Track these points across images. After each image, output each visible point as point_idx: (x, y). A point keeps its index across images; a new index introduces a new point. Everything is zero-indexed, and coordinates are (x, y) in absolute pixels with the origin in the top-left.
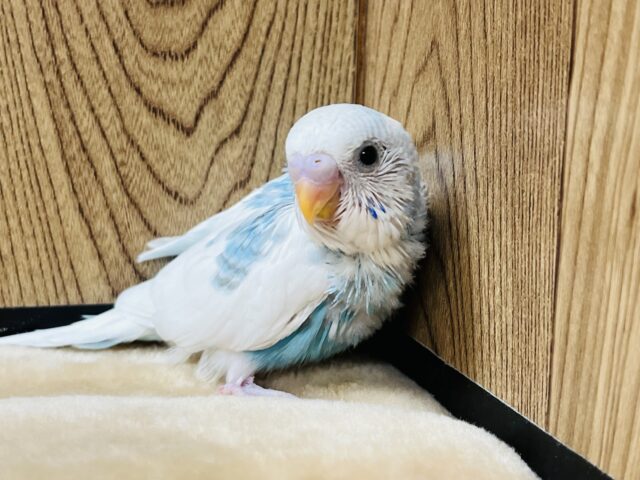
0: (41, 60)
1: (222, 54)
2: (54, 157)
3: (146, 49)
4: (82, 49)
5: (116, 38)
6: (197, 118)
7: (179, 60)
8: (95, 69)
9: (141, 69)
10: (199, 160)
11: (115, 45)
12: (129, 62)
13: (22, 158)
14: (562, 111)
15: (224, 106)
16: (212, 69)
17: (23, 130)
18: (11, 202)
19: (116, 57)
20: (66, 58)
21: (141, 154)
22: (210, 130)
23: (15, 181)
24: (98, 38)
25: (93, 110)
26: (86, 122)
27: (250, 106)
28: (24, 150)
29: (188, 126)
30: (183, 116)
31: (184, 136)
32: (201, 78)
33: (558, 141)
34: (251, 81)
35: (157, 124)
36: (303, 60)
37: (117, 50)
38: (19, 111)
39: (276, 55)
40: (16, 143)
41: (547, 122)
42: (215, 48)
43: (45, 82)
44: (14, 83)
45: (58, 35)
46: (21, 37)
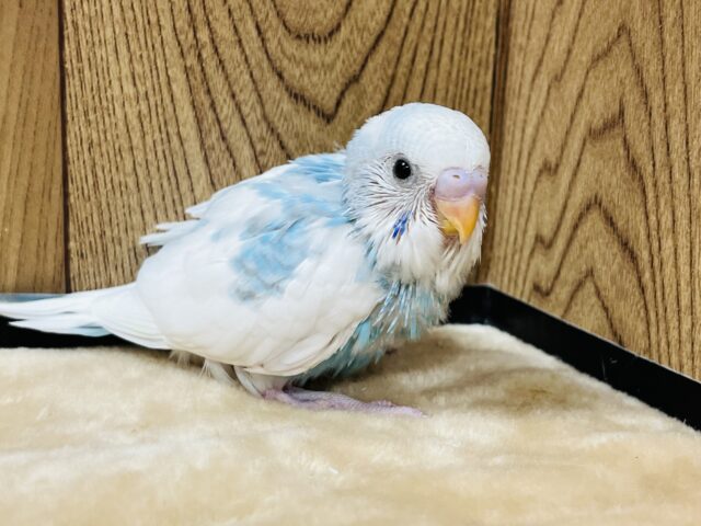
0: (182, 42)
1: (365, 35)
2: (193, 147)
3: (289, 31)
4: (224, 31)
5: (259, 19)
6: (338, 104)
7: (322, 43)
8: (237, 52)
9: (283, 52)
11: (258, 27)
12: (272, 45)
13: (159, 149)
15: (365, 91)
16: (354, 52)
17: (161, 118)
19: (259, 40)
20: (208, 41)
21: (281, 143)
22: (350, 116)
23: (152, 173)
24: (241, 20)
25: (233, 96)
26: (226, 109)
27: (392, 91)
28: (162, 140)
29: (329, 112)
30: (324, 102)
31: (324, 122)
32: (343, 62)
34: (393, 64)
35: (298, 111)
36: (445, 43)
37: (260, 33)
38: (158, 98)
39: (419, 37)
40: (153, 132)
42: (359, 29)
43: (185, 67)
44: (154, 67)
45: (200, 16)
46: (162, 18)
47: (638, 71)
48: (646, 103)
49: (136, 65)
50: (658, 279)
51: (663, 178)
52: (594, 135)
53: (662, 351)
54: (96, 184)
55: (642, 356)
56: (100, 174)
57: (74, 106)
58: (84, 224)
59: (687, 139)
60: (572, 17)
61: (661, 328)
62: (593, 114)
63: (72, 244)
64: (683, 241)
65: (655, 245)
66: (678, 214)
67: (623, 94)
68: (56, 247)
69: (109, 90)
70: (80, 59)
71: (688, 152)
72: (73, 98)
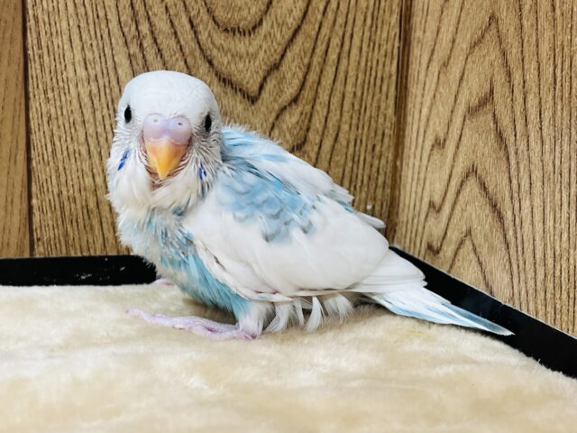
0: (126, 34)
1: (284, 30)
3: (218, 25)
4: (162, 25)
5: (192, 15)
6: (261, 87)
7: (247, 35)
8: (173, 42)
9: (213, 43)
10: (262, 125)
11: (191, 22)
12: (203, 37)
13: (107, 123)
15: (284, 77)
16: (274, 43)
17: (109, 97)
18: (97, 162)
19: (192, 32)
20: (148, 32)
22: (272, 99)
23: (101, 143)
24: (176, 15)
27: (308, 77)
28: (110, 115)
29: (253, 95)
30: (249, 86)
31: (249, 103)
32: (265, 52)
34: (309, 55)
35: (226, 93)
36: (355, 36)
37: (192, 26)
38: (106, 80)
39: (331, 32)
40: (102, 108)
42: (278, 25)
43: (129, 54)
44: (102, 54)
45: (141, 12)
46: (109, 14)
47: (504, 54)
48: (509, 82)
49: (87, 53)
50: (519, 236)
51: (522, 147)
52: (472, 111)
53: (522, 299)
54: (54, 151)
55: (507, 304)
56: (57, 143)
57: (35, 86)
58: (45, 184)
59: (540, 111)
60: (455, 11)
61: (521, 279)
62: (471, 93)
63: (34, 201)
64: (538, 201)
65: (517, 205)
66: (534, 177)
67: (493, 74)
68: (21, 203)
69: (64, 73)
70: (40, 47)
71: (541, 122)
72: (35, 79)
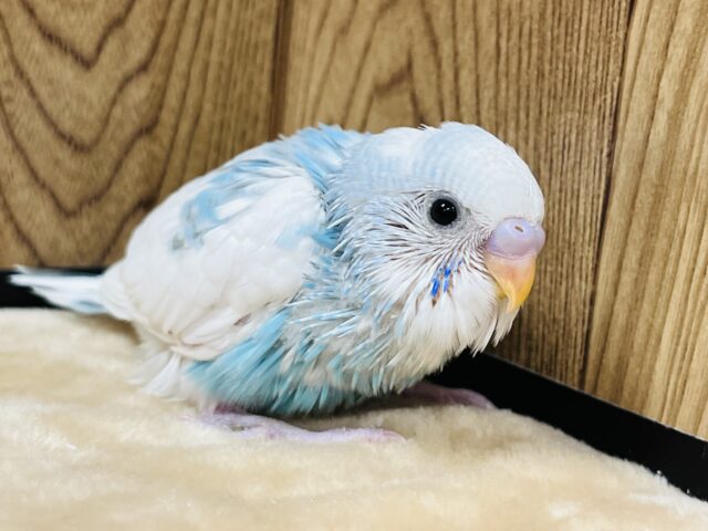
10: (99, 99)
14: (617, 45)
15: (131, 37)
21: (31, 89)
22: (113, 64)
27: (162, 38)
29: (88, 57)
30: (83, 46)
31: (82, 69)
33: (610, 78)
34: (163, 8)
35: (51, 54)
41: (594, 57)
47: (428, 18)
48: (435, 54)
59: (478, 90)
62: (380, 68)
67: (412, 45)
71: (478, 104)
